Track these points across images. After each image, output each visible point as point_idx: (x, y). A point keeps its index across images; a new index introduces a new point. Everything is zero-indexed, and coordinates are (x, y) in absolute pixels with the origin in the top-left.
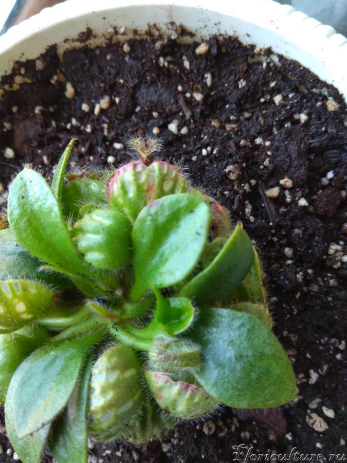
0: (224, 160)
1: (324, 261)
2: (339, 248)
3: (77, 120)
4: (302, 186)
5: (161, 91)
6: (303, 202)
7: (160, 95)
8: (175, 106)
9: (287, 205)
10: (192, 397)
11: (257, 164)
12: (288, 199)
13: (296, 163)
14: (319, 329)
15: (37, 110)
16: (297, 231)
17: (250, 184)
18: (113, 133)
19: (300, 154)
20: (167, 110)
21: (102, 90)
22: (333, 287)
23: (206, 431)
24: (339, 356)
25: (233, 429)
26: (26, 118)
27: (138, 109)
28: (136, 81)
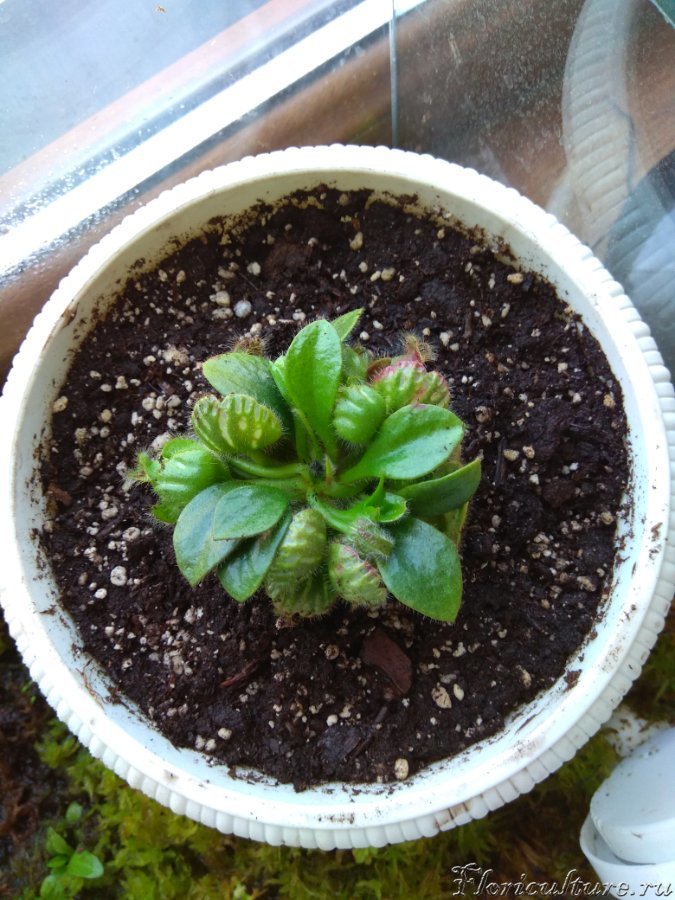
0: (480, 398)
1: (526, 546)
2: (547, 540)
3: (347, 274)
4: (541, 463)
5: (453, 295)
6: (535, 479)
7: (449, 299)
8: (457, 319)
9: (518, 473)
11: (510, 418)
12: (522, 469)
13: (548, 437)
14: (489, 606)
15: (311, 241)
16: (515, 503)
17: (493, 435)
18: (379, 310)
19: (556, 431)
20: (448, 317)
21: (393, 261)
22: (522, 573)
23: (328, 653)
24: (494, 642)
25: (354, 667)
26: (295, 242)
27: (418, 299)
28: (433, 272)
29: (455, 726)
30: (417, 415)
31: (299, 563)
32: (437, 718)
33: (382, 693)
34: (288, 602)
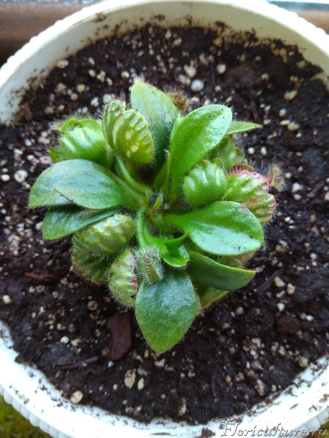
0: (288, 236)
1: (244, 338)
2: (259, 345)
3: (270, 110)
4: (292, 301)
5: (321, 167)
6: (281, 307)
7: (317, 167)
8: (313, 182)
9: (274, 296)
10: (129, 287)
11: (295, 262)
12: (279, 295)
13: (308, 290)
14: (195, 354)
15: (265, 76)
16: (258, 311)
17: (278, 263)
18: (271, 143)
19: (316, 290)
20: (308, 177)
21: (302, 121)
22: (230, 352)
23: (90, 304)
24: (183, 375)
25: (98, 323)
26: (255, 70)
27: (299, 154)
28: (320, 144)
29: (125, 399)
30: (239, 213)
31: (95, 244)
32: (118, 388)
33: (102, 348)
34: (80, 261)
